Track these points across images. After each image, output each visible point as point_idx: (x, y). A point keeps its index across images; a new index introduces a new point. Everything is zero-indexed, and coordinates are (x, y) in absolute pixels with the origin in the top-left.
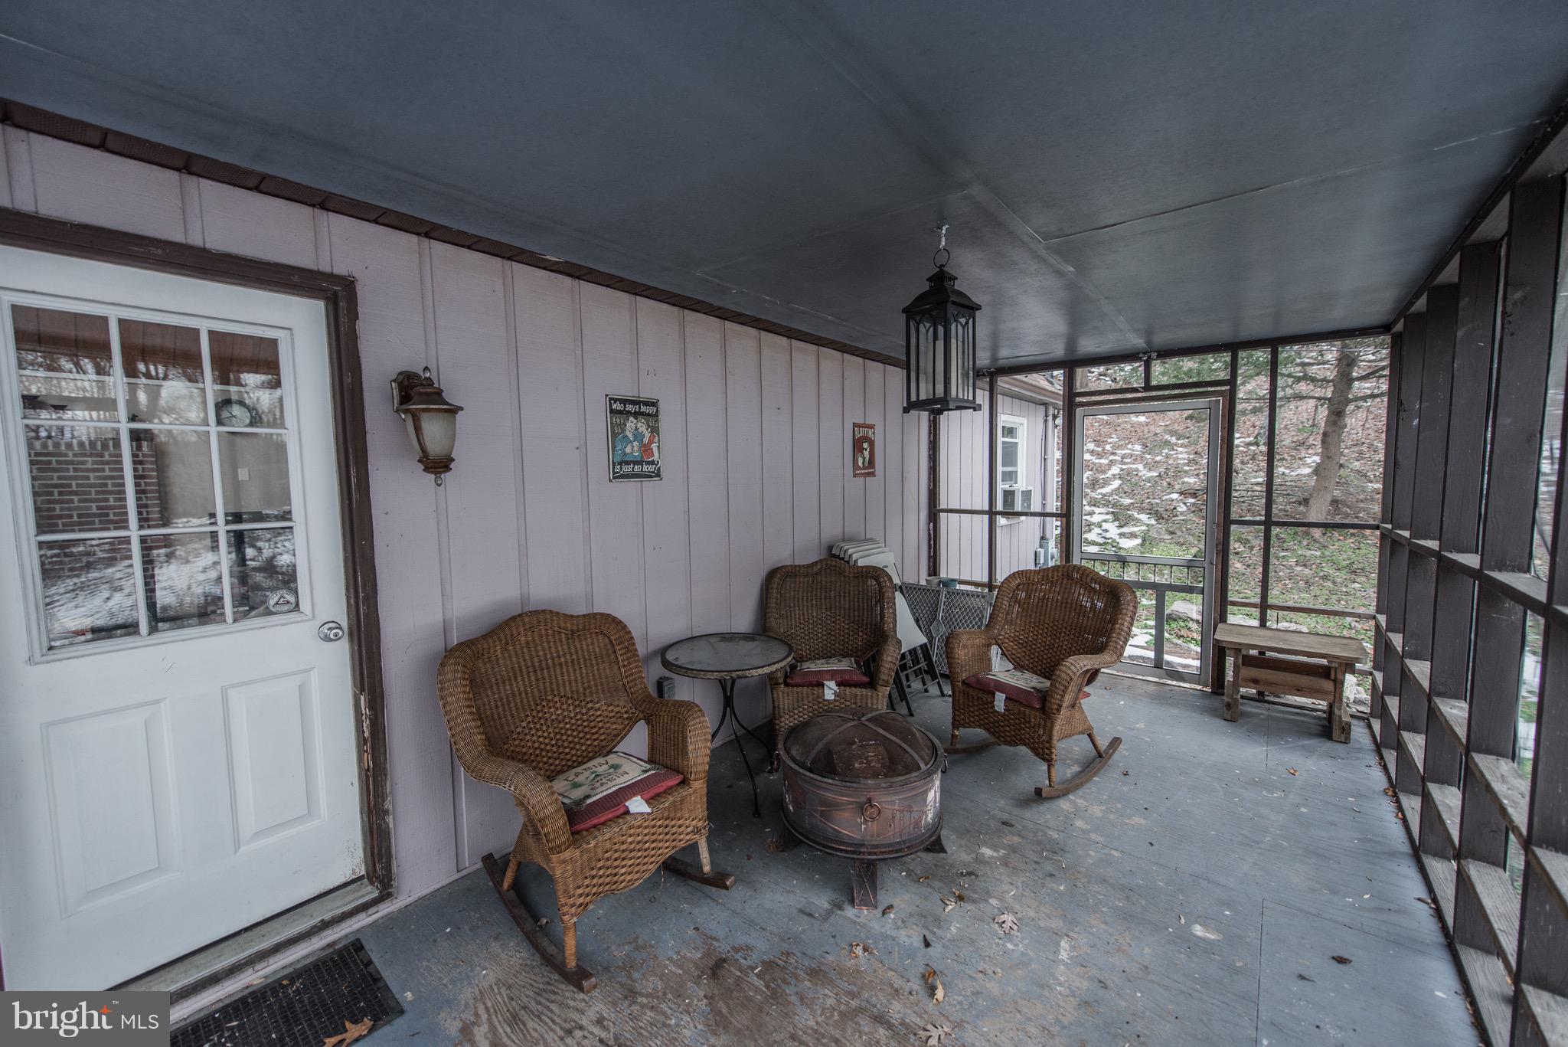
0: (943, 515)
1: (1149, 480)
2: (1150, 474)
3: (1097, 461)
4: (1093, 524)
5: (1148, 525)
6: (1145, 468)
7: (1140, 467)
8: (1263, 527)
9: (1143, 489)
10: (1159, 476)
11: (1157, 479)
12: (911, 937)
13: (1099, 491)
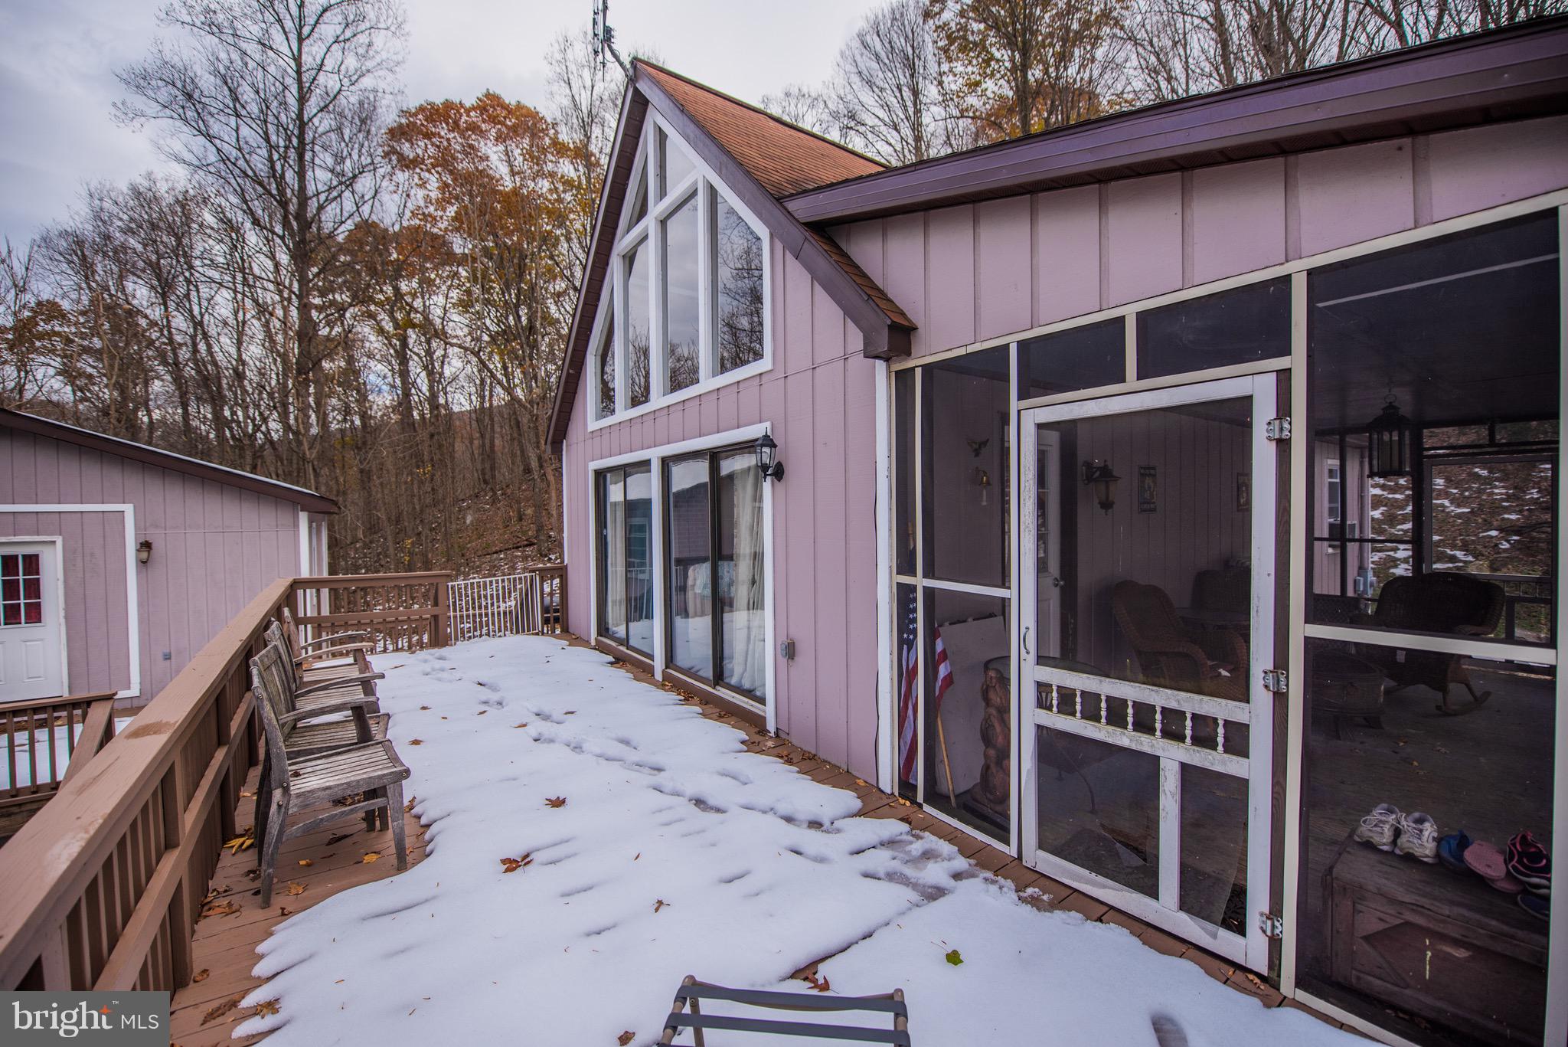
1: (1459, 516)
2: (1459, 511)
3: (1390, 496)
4: (1399, 560)
5: (1465, 562)
6: (1451, 503)
7: (1447, 503)
9: (1453, 526)
10: (1472, 512)
11: (1469, 515)
13: (1399, 527)
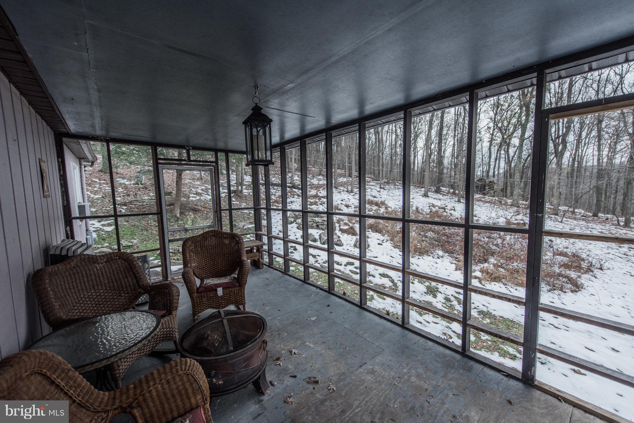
0: (74, 221)
8: (228, 211)
12: (289, 381)
